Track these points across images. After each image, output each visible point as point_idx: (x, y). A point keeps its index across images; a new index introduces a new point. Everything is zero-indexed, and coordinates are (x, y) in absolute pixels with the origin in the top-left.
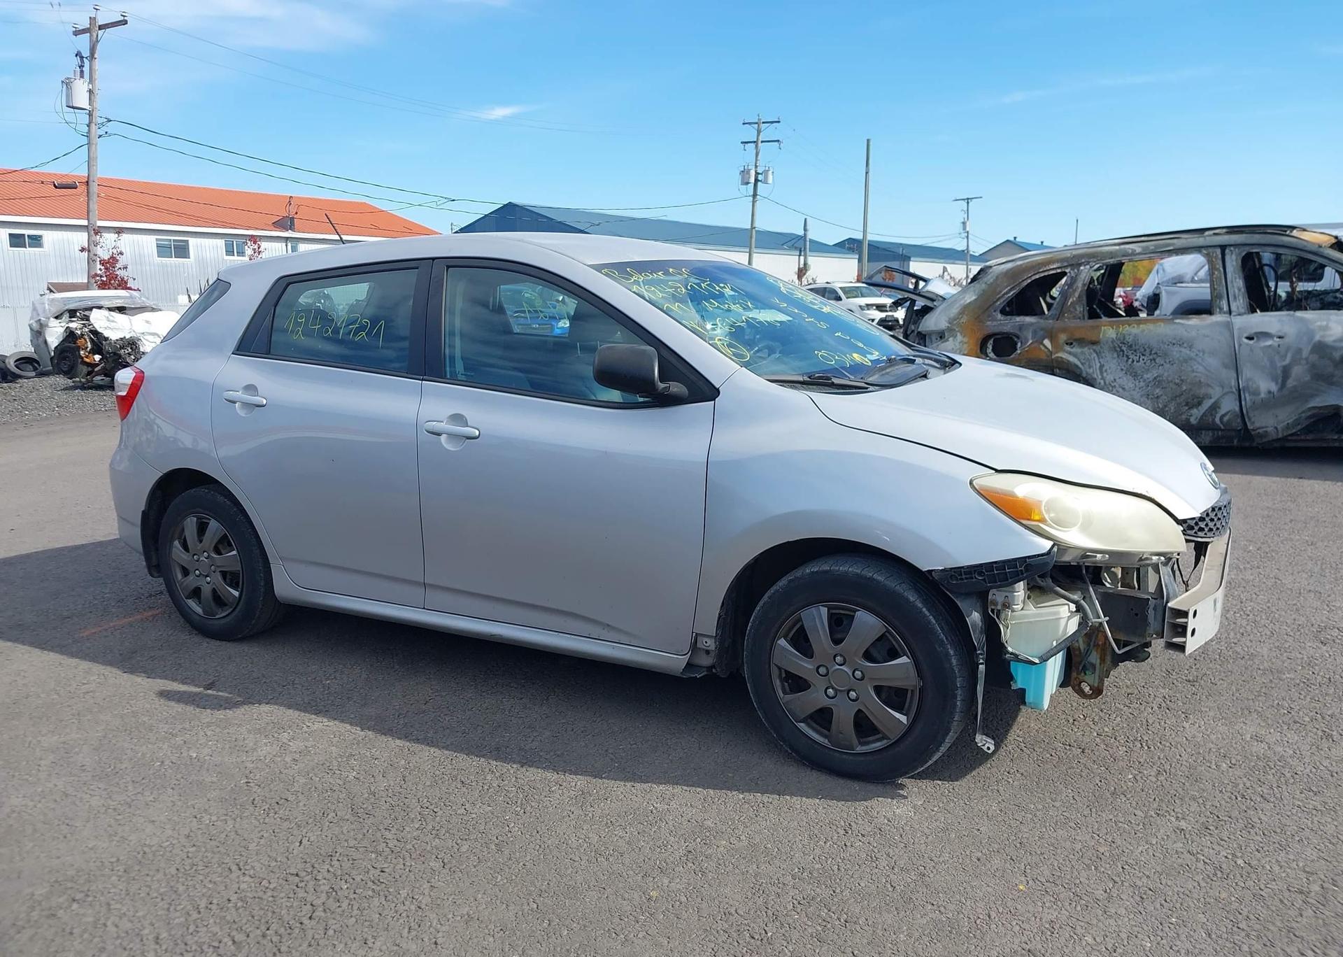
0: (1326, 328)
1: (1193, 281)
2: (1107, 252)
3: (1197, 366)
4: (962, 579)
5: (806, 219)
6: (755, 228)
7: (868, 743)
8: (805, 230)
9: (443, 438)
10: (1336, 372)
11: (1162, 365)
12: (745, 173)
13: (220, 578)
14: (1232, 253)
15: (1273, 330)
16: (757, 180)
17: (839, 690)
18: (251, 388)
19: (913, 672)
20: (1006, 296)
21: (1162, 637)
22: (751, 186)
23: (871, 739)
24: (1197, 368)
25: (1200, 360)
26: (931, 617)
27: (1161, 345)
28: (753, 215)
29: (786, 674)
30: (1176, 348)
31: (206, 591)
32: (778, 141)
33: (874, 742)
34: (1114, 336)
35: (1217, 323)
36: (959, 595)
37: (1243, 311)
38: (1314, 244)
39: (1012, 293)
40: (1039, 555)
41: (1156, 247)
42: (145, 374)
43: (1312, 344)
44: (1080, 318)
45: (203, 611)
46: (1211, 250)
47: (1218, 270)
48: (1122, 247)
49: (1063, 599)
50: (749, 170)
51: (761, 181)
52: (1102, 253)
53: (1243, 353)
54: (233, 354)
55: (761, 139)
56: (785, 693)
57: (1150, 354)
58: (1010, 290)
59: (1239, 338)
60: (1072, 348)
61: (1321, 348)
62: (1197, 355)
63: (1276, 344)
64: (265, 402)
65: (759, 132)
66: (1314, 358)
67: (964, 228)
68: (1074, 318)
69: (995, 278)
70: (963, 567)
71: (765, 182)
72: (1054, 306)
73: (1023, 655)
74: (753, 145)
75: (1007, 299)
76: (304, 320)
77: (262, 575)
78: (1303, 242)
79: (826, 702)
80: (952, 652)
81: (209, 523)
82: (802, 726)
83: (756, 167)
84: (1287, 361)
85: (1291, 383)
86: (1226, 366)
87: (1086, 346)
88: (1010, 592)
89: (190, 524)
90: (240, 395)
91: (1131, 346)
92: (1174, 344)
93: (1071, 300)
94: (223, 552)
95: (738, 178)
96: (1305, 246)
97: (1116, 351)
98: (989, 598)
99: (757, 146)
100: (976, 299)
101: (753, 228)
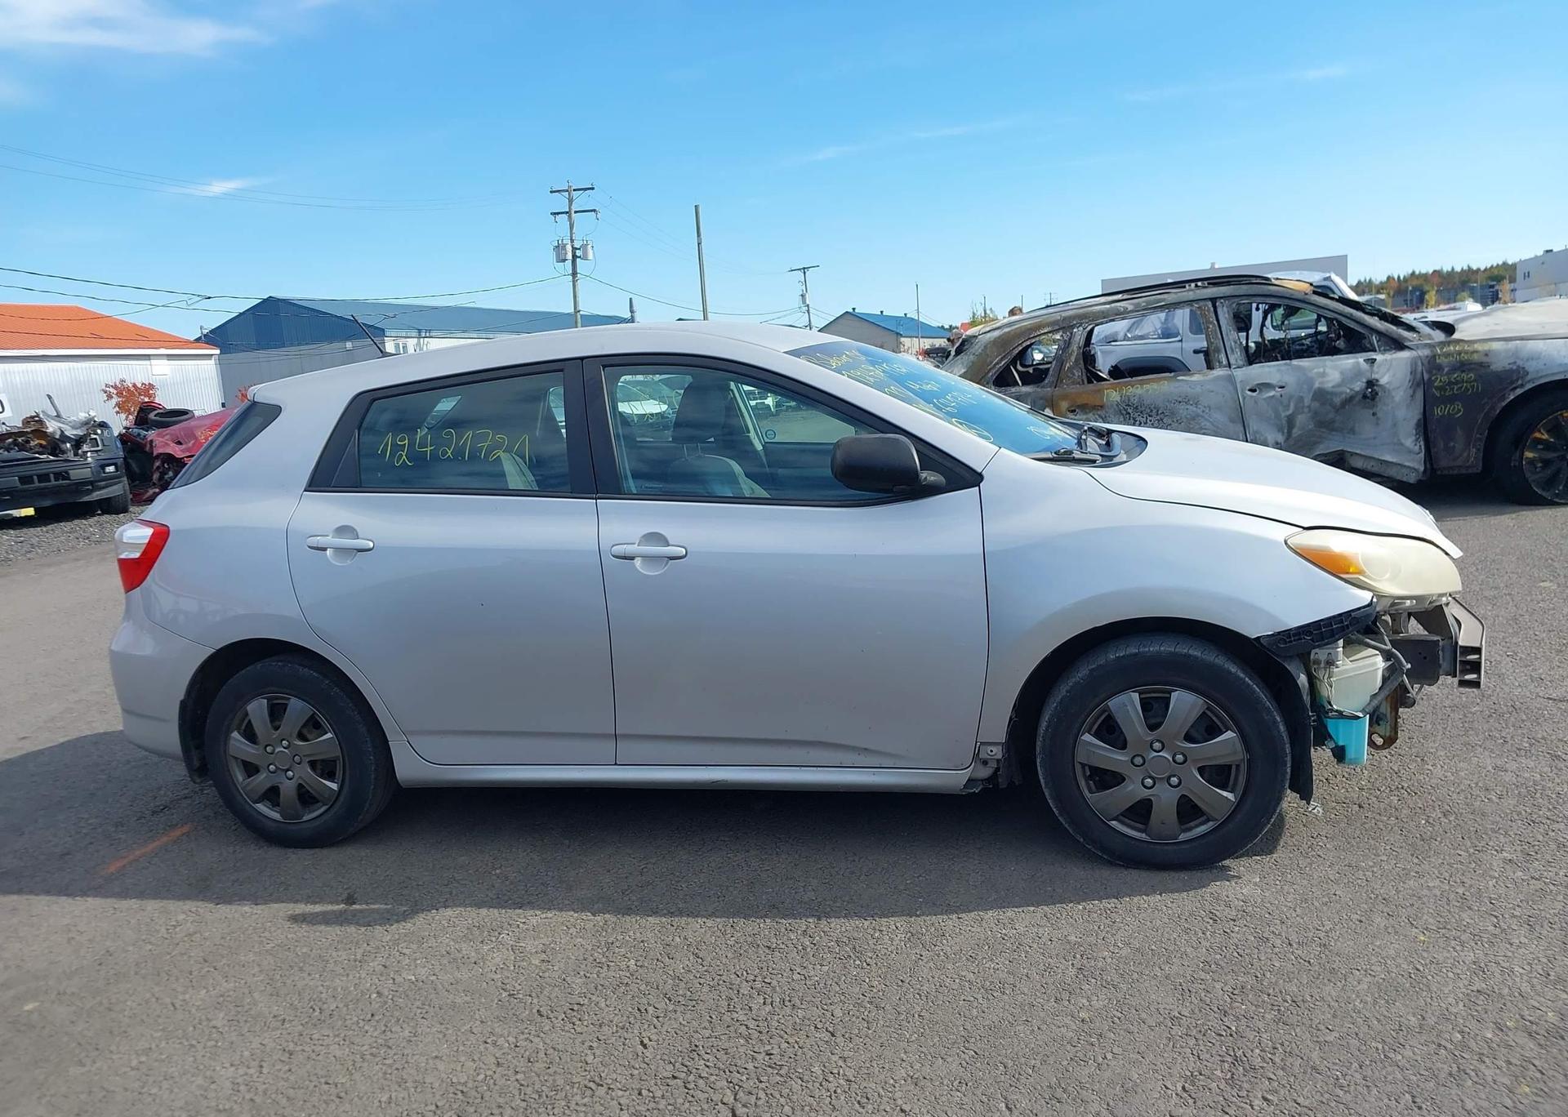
0: (1324, 375)
1: (1126, 338)
2: (1098, 312)
3: (1206, 423)
4: (1291, 642)
5: (631, 299)
6: (579, 311)
7: (1190, 829)
8: (632, 311)
9: (638, 562)
10: (1338, 418)
11: (1170, 425)
12: (559, 248)
13: (309, 770)
14: (1223, 306)
15: (1273, 382)
16: (574, 257)
17: (1158, 778)
18: (344, 530)
19: (1239, 746)
20: (998, 366)
21: (1456, 676)
22: (569, 263)
23: (1192, 824)
24: (1205, 425)
25: (1206, 417)
26: (1255, 686)
27: (1167, 404)
28: (575, 297)
29: (1090, 771)
30: (1182, 406)
31: (288, 787)
32: (594, 211)
33: (1197, 826)
34: (1118, 399)
35: (1218, 378)
36: (1286, 658)
37: (1241, 363)
38: (1299, 291)
39: (1003, 363)
40: (1359, 609)
41: (1148, 303)
42: (171, 529)
43: (1313, 390)
44: (1079, 383)
45: (281, 816)
46: (1201, 303)
47: (1212, 323)
48: (1113, 305)
49: (1370, 649)
50: (564, 246)
51: (580, 257)
52: (1093, 313)
53: (1248, 407)
54: (305, 491)
55: (574, 208)
56: (1091, 792)
57: (1157, 415)
58: (1002, 360)
59: (1243, 391)
60: (1076, 415)
61: (1321, 395)
62: (1203, 411)
63: (1279, 394)
64: (371, 545)
65: (571, 201)
66: (1316, 405)
67: (804, 301)
68: (1073, 383)
69: (982, 347)
70: (1290, 629)
71: (585, 257)
72: (1051, 372)
73: (1347, 711)
74: (565, 216)
75: (999, 369)
76: (407, 441)
77: (372, 758)
78: (1290, 291)
79: (1146, 793)
80: (1278, 719)
81: (286, 705)
82: (1114, 823)
83: (572, 241)
84: (1290, 412)
85: (1296, 432)
86: (1232, 421)
87: (1090, 412)
88: (1333, 648)
89: (257, 709)
90: (330, 540)
91: (1137, 408)
92: (1180, 402)
93: (1068, 365)
94: (309, 736)
95: (552, 256)
96: (1292, 295)
97: (1122, 414)
98: (1312, 657)
99: (570, 217)
100: (965, 372)
101: (577, 311)
